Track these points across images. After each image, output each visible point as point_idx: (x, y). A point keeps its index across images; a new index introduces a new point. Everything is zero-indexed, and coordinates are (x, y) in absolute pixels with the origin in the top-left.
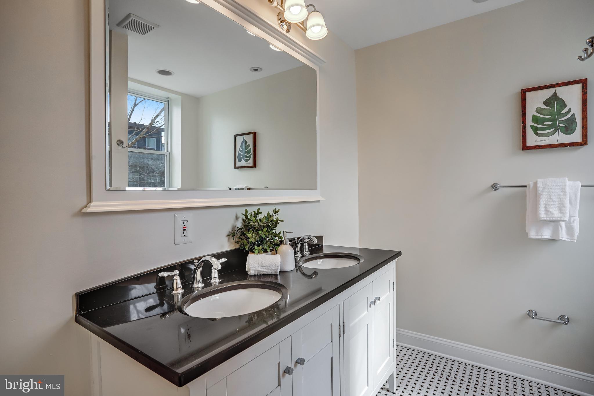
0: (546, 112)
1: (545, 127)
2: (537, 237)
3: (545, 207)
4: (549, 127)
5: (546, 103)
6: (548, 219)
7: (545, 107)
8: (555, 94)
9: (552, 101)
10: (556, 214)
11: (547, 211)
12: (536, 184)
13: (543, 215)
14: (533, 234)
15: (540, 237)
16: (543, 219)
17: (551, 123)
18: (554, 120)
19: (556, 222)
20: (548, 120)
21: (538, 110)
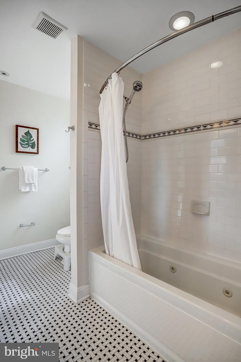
0: (25, 138)
1: (25, 144)
2: (25, 191)
3: (27, 178)
4: (26, 144)
5: (25, 134)
6: (29, 183)
7: (25, 135)
8: (28, 131)
9: (28, 134)
10: (31, 181)
11: (28, 180)
12: (23, 168)
13: (27, 182)
14: (23, 190)
15: (26, 191)
16: (27, 183)
17: (27, 143)
18: (28, 142)
19: (31, 184)
20: (26, 141)
21: (23, 136)
